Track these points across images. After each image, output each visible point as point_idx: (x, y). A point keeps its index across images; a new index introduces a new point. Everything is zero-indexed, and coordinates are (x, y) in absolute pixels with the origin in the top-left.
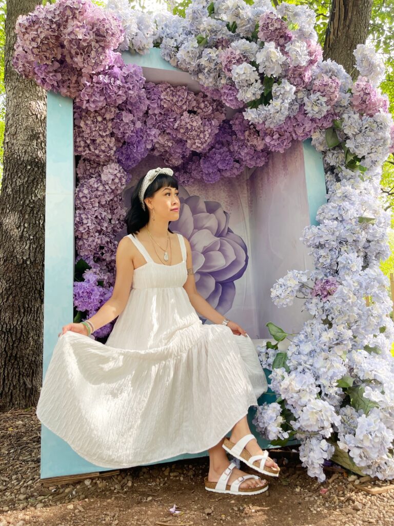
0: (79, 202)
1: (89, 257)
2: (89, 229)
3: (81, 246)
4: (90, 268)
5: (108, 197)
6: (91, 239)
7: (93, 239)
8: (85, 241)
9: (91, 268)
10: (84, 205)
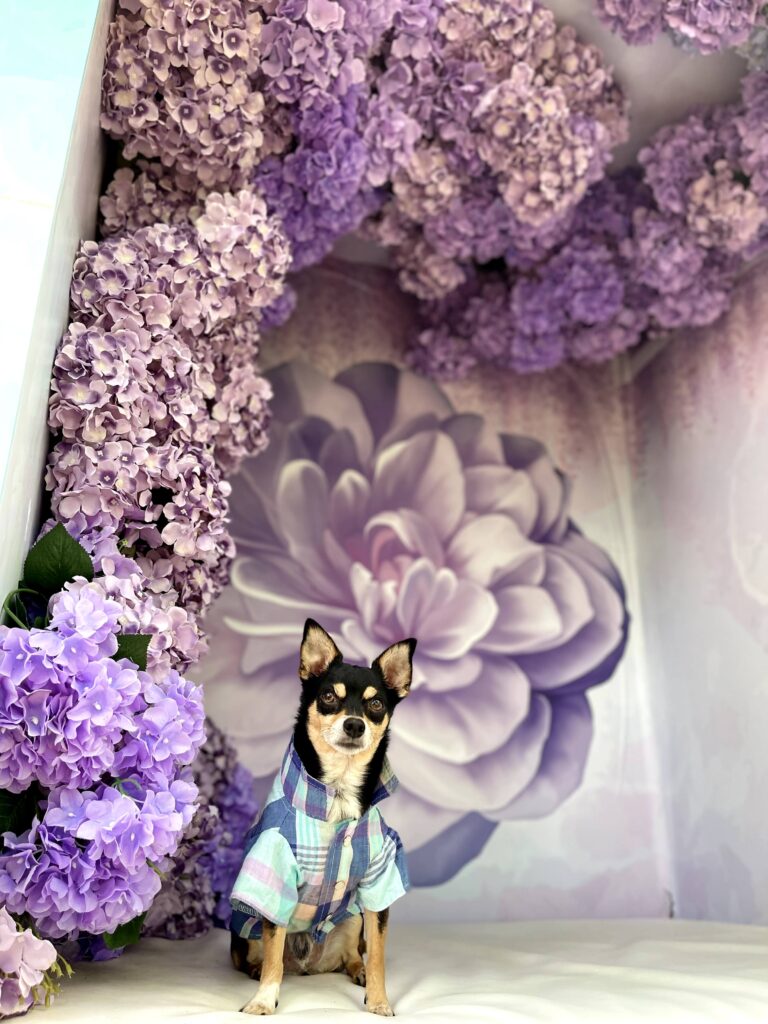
0: (87, 294)
1: (99, 529)
2: (114, 399)
3: (67, 475)
4: (93, 574)
5: (215, 307)
6: (117, 449)
7: (129, 449)
8: (89, 451)
9: (101, 574)
10: (110, 308)
